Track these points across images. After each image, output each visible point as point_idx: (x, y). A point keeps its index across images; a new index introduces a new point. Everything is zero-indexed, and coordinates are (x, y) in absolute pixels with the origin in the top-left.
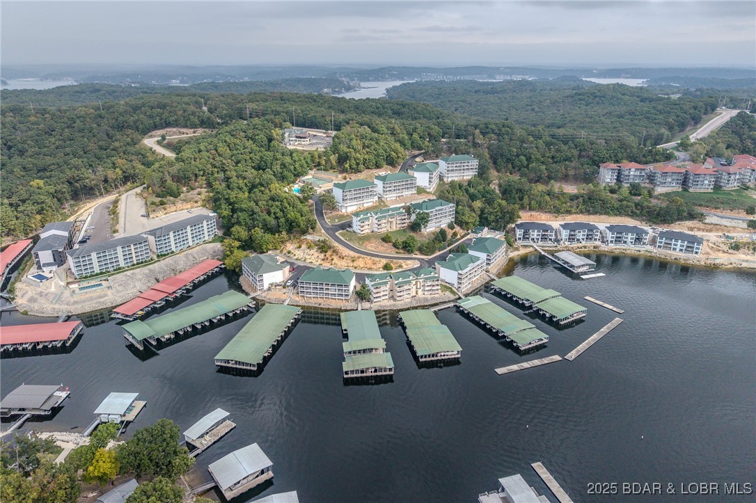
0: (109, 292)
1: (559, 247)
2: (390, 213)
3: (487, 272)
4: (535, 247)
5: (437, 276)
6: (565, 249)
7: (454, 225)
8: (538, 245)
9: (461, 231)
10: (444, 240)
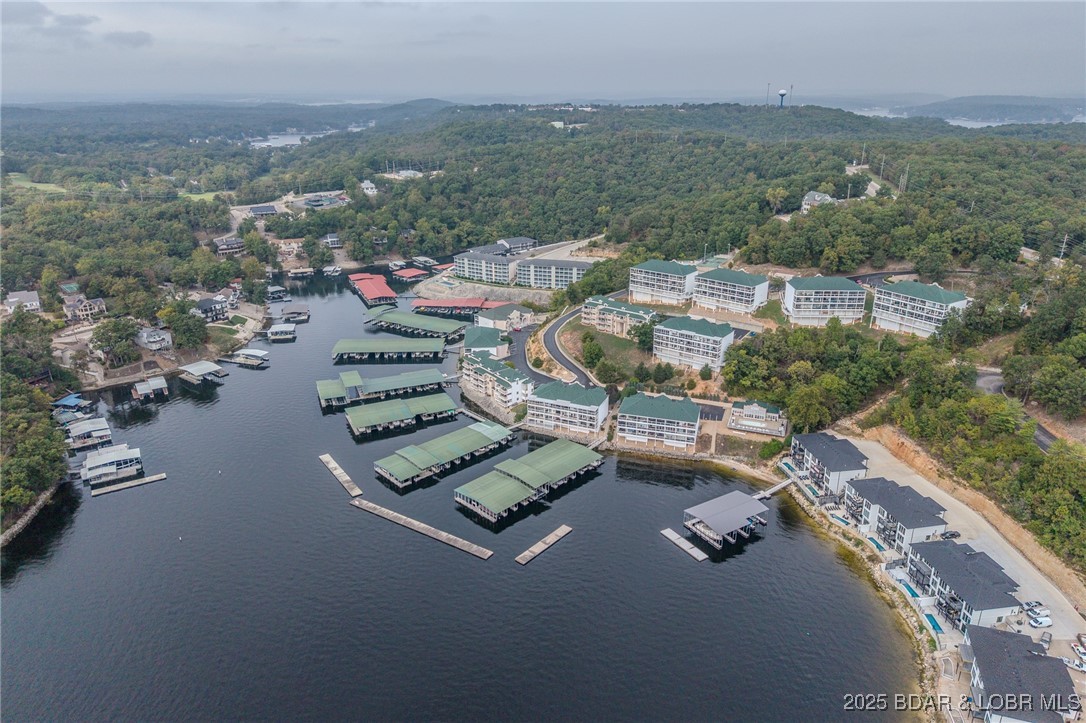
0: (448, 291)
1: (814, 508)
2: (623, 309)
3: (610, 438)
4: (789, 481)
5: (510, 386)
6: (818, 518)
7: (714, 375)
8: (799, 482)
9: (716, 389)
10: (659, 380)
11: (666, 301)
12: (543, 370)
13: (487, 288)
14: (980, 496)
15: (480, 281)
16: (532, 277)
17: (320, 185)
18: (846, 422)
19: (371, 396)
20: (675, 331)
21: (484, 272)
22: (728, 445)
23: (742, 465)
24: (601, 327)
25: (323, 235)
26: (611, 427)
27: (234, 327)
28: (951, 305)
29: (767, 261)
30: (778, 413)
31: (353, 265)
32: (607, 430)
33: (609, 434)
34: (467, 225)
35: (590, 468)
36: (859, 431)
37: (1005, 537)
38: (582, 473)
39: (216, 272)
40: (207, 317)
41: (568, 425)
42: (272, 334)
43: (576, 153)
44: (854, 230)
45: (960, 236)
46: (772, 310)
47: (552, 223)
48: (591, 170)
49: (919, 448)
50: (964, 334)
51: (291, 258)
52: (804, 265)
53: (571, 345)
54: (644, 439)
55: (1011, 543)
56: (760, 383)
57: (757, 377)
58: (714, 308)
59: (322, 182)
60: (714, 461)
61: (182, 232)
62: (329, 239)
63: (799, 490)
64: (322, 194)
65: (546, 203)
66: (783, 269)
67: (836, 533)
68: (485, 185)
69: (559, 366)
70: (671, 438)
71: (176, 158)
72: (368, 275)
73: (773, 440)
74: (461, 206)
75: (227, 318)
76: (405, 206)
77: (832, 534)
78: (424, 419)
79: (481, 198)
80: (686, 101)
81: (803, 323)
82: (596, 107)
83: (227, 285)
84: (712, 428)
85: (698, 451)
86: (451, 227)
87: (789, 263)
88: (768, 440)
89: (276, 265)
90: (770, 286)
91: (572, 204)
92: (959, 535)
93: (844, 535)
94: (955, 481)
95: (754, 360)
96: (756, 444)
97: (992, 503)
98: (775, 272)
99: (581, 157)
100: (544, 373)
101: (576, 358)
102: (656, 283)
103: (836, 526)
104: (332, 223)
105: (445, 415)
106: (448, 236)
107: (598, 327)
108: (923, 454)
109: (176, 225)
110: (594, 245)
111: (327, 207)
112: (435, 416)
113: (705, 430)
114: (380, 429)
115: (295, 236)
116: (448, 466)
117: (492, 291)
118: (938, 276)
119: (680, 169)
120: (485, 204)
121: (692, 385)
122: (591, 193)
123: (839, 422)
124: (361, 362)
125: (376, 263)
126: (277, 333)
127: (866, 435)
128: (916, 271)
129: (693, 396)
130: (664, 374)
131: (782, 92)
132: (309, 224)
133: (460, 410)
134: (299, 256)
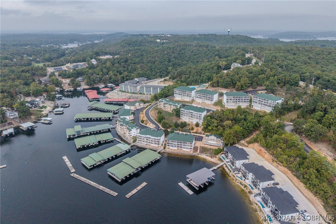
0: (117, 96)
1: (231, 173)
2: (171, 103)
3: (164, 148)
4: (223, 163)
5: (131, 130)
6: (232, 177)
7: (200, 125)
8: (227, 164)
9: (200, 130)
10: (182, 128)
11: (186, 100)
12: (144, 124)
13: (130, 95)
14: (286, 169)
15: (128, 92)
16: (145, 91)
17: (78, 60)
18: (243, 142)
19: (85, 134)
20: (187, 111)
21: (129, 89)
22: (204, 150)
23: (208, 157)
24: (164, 109)
25: (78, 77)
26: (165, 144)
27: (42, 110)
28: (277, 102)
29: (218, 86)
30: (220, 138)
31: (87, 87)
32: (164, 145)
33: (164, 147)
34: (126, 73)
35: (157, 160)
36: (247, 145)
37: (294, 185)
38: (153, 162)
39: (37, 91)
40: (32, 106)
41: (150, 144)
42: (55, 111)
43: (162, 50)
44: (246, 76)
45: (280, 78)
46: (219, 103)
47: (154, 73)
48: (166, 55)
49: (266, 151)
50: (281, 111)
51: (67, 85)
52: (230, 88)
53: (154, 115)
54: (176, 148)
55: (296, 186)
56: (215, 128)
57: (213, 126)
58: (201, 102)
59: (79, 59)
60: (199, 156)
61: (29, 77)
62: (80, 79)
63: (226, 166)
64: (79, 63)
65: (152, 66)
66: (224, 89)
67: (238, 182)
68: (132, 60)
69: (150, 122)
70: (185, 148)
71: (34, 52)
72: (91, 91)
73: (219, 148)
74: (124, 67)
75: (40, 106)
76: (105, 68)
77: (237, 183)
78: (102, 142)
79: (131, 65)
80: (200, 33)
81: (229, 107)
82: (172, 35)
83: (41, 95)
84: (199, 144)
85: (194, 152)
86: (120, 74)
87: (226, 87)
88: (217, 148)
89: (61, 87)
90: (219, 95)
91: (160, 66)
92: (279, 184)
93: (241, 183)
94: (277, 163)
95: (213, 120)
96: (213, 150)
97: (290, 172)
98: (221, 90)
99: (164, 51)
100: (144, 125)
101: (155, 120)
102: (183, 94)
103: (238, 180)
104: (81, 73)
105: (109, 141)
106: (119, 77)
107: (163, 109)
108: (267, 153)
109: (27, 74)
110: (166, 80)
111: (80, 68)
112: (106, 141)
113: (196, 145)
114: (86, 146)
115: (68, 78)
116: (107, 160)
117: (132, 96)
118: (273, 92)
119: (195, 55)
120: (132, 66)
121: (193, 129)
122: (166, 63)
123: (240, 142)
124: (84, 121)
125: (95, 86)
126: (57, 111)
127: (249, 146)
128: (266, 89)
129: (193, 133)
130: (184, 125)
131: (229, 30)
132: (73, 74)
133: (114, 139)
134: (69, 84)
